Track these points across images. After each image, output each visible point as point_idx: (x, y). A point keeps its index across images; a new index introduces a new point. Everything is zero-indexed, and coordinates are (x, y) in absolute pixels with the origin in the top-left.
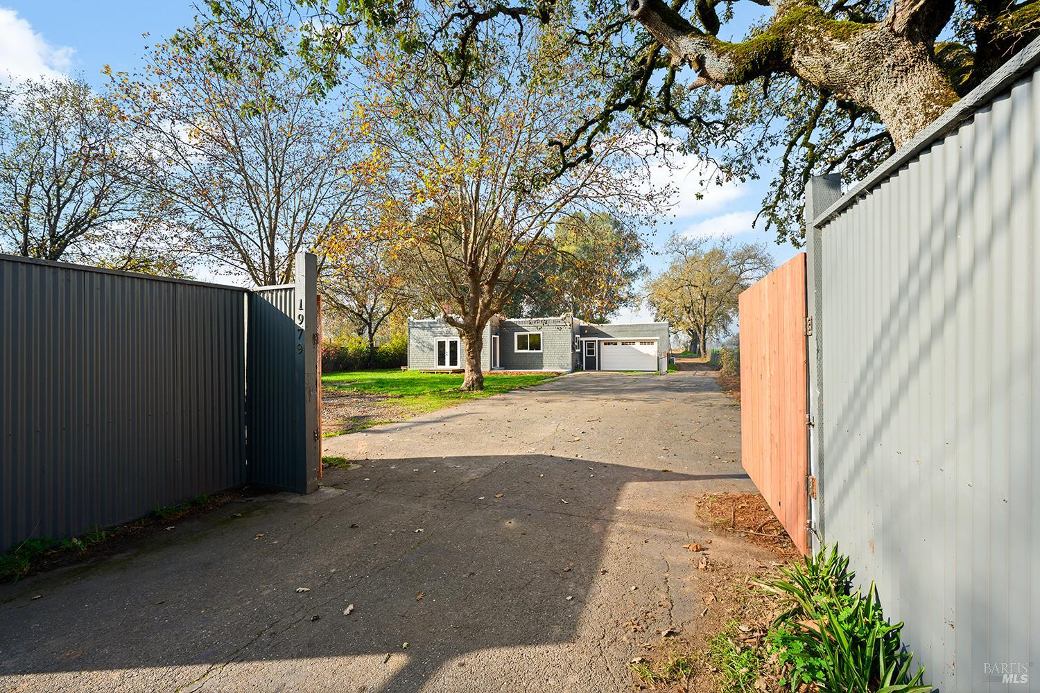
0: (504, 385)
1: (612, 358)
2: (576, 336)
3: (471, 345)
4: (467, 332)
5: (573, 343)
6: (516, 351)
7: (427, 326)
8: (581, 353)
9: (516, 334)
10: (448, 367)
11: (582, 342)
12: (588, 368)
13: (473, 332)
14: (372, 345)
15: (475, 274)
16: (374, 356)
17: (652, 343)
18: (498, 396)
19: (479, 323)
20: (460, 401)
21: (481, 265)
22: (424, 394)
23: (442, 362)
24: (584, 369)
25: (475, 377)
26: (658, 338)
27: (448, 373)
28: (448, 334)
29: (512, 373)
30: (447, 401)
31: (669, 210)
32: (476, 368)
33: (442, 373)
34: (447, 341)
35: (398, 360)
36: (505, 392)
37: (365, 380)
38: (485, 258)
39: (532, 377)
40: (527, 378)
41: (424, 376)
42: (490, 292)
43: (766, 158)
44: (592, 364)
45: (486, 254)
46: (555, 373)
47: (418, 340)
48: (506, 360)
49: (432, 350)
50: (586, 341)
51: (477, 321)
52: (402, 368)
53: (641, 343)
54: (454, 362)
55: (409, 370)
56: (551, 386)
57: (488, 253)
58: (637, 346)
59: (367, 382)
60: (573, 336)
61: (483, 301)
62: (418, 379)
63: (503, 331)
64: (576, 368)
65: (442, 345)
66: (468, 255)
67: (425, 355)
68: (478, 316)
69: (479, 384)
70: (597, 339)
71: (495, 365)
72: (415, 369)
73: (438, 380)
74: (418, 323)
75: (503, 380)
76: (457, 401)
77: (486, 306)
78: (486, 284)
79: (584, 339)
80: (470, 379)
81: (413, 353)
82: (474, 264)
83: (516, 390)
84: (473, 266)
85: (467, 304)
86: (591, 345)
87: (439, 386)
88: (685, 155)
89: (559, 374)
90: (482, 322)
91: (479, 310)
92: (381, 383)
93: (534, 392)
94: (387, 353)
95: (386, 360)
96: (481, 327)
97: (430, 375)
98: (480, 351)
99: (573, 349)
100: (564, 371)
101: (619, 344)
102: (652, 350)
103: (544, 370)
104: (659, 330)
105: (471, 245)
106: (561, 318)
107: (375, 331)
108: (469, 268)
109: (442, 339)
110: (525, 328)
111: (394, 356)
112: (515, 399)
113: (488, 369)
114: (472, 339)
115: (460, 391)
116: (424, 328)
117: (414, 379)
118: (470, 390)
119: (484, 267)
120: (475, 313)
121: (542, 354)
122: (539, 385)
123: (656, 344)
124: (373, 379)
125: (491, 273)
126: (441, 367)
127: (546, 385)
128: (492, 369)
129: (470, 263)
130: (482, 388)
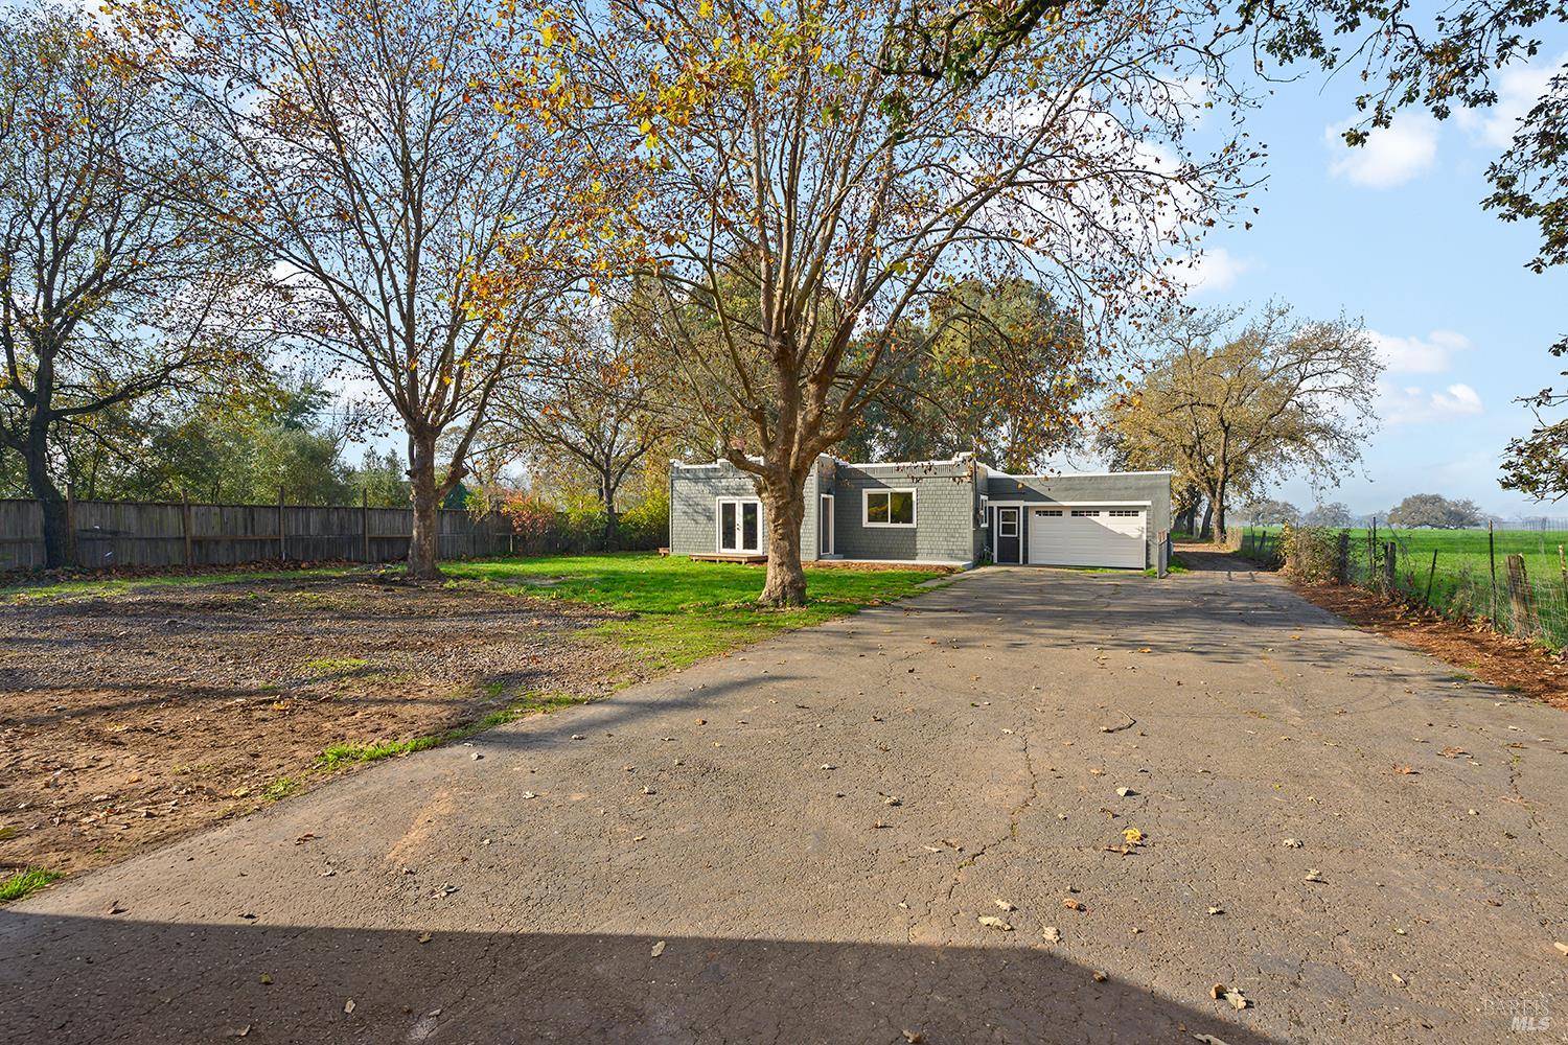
0: (848, 595)
1: (1049, 540)
2: (982, 497)
3: (780, 511)
4: (773, 484)
5: (976, 511)
6: (866, 524)
7: (702, 475)
8: (990, 530)
9: (866, 492)
10: (739, 550)
11: (991, 508)
12: (1003, 560)
13: (785, 484)
14: (611, 509)
15: (787, 359)
16: (615, 529)
17: (1135, 513)
18: (836, 624)
19: (796, 466)
20: (755, 635)
21: (802, 342)
22: (682, 612)
23: (729, 541)
24: (996, 561)
25: (788, 578)
26: (1148, 503)
27: (740, 563)
28: (739, 491)
29: (860, 565)
30: (725, 634)
31: (1243, 196)
32: (791, 559)
33: (730, 562)
34: (739, 503)
35: (654, 538)
36: (852, 614)
37: (586, 572)
38: (808, 330)
39: (901, 576)
40: (891, 578)
41: (697, 567)
42: (820, 398)
43: (1523, 42)
44: (1011, 552)
45: (811, 321)
46: (943, 568)
47: (687, 501)
48: (846, 540)
49: (710, 518)
50: (999, 508)
51: (792, 460)
52: (661, 550)
53: (1112, 513)
54: (750, 542)
55: (672, 554)
56: (944, 599)
57: (815, 319)
58: (1104, 519)
59: (588, 577)
60: (977, 498)
61: (804, 419)
62: (683, 574)
63: (841, 486)
64: (981, 560)
65: (729, 509)
66: (775, 316)
67: (700, 528)
68: (795, 449)
69: (796, 591)
70: (1021, 504)
71: (826, 549)
72: (682, 553)
73: (719, 578)
74: (688, 471)
75: (843, 581)
76: (746, 634)
77: (812, 428)
78: (811, 381)
79: (995, 504)
80: (779, 581)
81: (679, 525)
82: (786, 338)
83: (874, 607)
84: (784, 339)
85: (773, 422)
86: (1009, 514)
87: (718, 592)
88: (1287, 61)
89: (951, 570)
90: (804, 462)
91: (797, 437)
92: (611, 582)
93: (914, 615)
94: (636, 524)
95: (636, 536)
96: (800, 473)
97: (707, 566)
98: (799, 524)
99: (977, 522)
100: (960, 564)
101: (1067, 514)
102: (1133, 527)
103: (917, 562)
104: (1151, 487)
105: (778, 293)
106: (952, 462)
107: (616, 485)
108: (776, 344)
109: (729, 499)
110: (883, 481)
111: (648, 528)
112: (878, 634)
113: (814, 557)
114: (782, 497)
115: (758, 606)
116: (696, 480)
117: (674, 574)
118: (777, 607)
119: (807, 347)
120: (789, 442)
121: (914, 531)
122: (922, 594)
123: (1143, 515)
124: (600, 572)
125: (821, 359)
126: (728, 551)
127: (934, 597)
128: (820, 557)
129: (779, 333)
130: (802, 603)
